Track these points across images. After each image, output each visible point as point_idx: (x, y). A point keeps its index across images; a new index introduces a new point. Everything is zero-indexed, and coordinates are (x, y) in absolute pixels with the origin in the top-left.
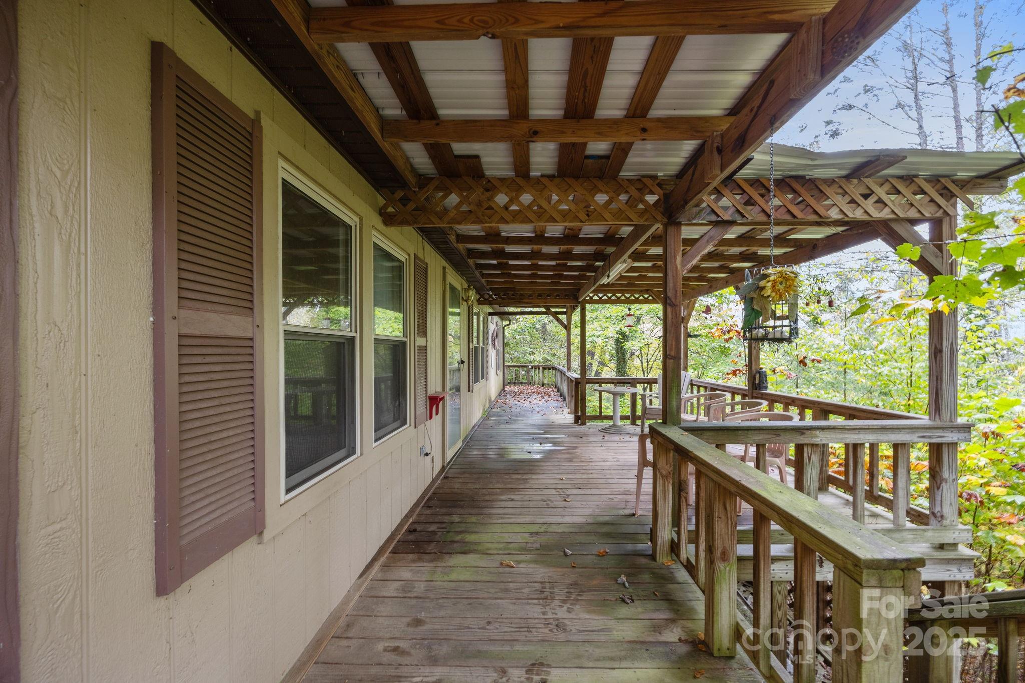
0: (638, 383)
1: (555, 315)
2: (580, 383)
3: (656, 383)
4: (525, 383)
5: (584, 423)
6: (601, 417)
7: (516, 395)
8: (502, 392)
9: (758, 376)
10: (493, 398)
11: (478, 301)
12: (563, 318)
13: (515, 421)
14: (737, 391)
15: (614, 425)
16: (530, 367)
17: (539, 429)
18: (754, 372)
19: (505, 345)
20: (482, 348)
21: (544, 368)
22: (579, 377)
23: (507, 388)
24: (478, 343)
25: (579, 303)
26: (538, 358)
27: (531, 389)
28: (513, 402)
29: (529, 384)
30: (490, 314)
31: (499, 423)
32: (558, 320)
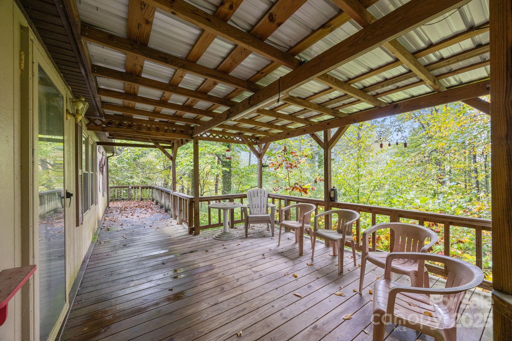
0: (235, 198)
1: (163, 148)
2: (194, 202)
3: (246, 197)
4: (126, 199)
5: (197, 234)
6: (210, 226)
7: (122, 210)
8: (108, 209)
9: (332, 192)
10: (101, 218)
11: (87, 125)
12: (170, 151)
13: (132, 241)
14: (319, 203)
15: (225, 233)
16: (130, 187)
17: (163, 248)
18: (329, 189)
19: (108, 172)
20: (92, 174)
21: (143, 188)
22: (193, 197)
23: (111, 204)
24: (87, 169)
25: (193, 138)
26: (137, 181)
27: (132, 204)
28: (121, 218)
29: (130, 199)
30: (98, 143)
31: (115, 248)
32: (165, 152)
